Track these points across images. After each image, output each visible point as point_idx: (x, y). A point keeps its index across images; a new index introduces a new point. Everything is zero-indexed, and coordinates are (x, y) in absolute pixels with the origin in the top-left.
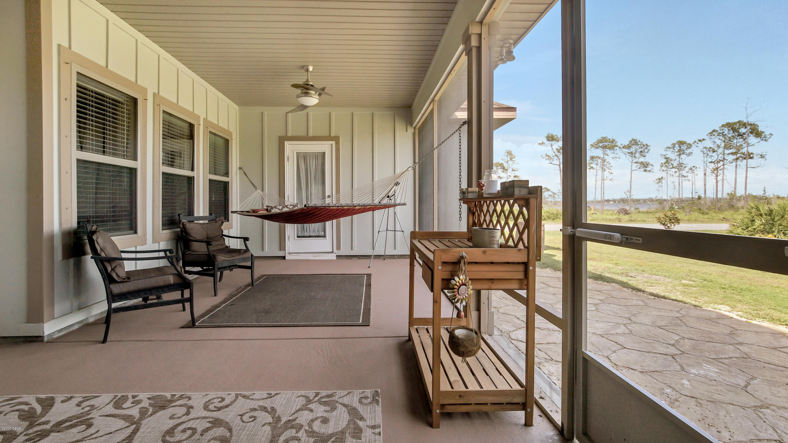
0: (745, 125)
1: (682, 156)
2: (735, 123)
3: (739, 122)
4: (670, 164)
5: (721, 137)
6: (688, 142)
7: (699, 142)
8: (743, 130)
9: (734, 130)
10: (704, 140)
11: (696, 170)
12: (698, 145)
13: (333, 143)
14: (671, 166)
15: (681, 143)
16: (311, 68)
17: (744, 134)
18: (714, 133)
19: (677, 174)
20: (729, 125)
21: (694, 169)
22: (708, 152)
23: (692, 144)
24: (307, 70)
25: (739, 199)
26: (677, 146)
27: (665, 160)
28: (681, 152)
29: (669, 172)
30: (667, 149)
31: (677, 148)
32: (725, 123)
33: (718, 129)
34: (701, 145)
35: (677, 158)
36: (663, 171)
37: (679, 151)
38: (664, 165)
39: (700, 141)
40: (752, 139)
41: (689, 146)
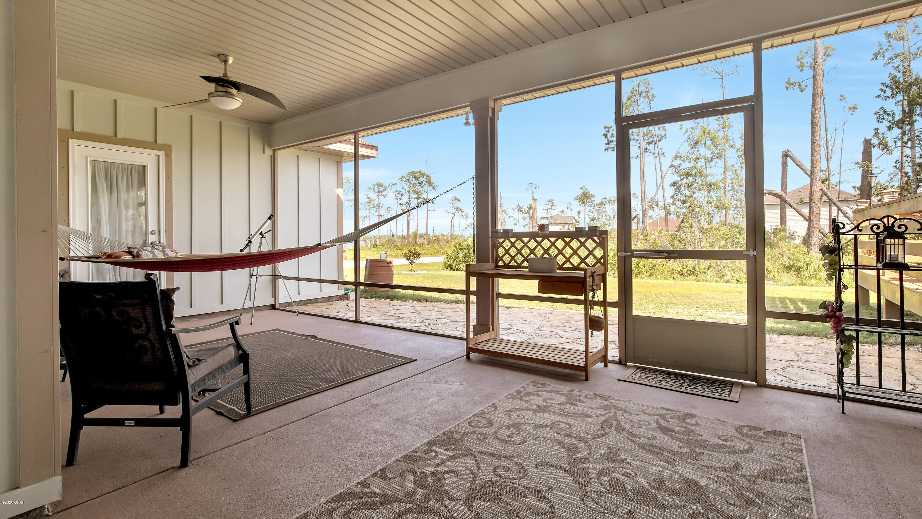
0: (423, 175)
1: (380, 197)
2: (416, 173)
3: (419, 172)
4: (372, 204)
5: (407, 183)
6: (384, 185)
7: (392, 186)
8: (421, 179)
9: (416, 178)
10: (396, 184)
11: (390, 210)
12: (391, 188)
13: (162, 154)
14: (373, 206)
15: (380, 185)
16: (230, 61)
17: (422, 182)
18: (403, 179)
19: (377, 213)
20: (413, 173)
21: (389, 209)
22: (399, 196)
23: (387, 187)
24: (225, 62)
25: (422, 236)
26: (376, 187)
27: (367, 200)
28: (379, 193)
29: (371, 211)
30: (369, 190)
31: (376, 189)
32: (410, 171)
33: (405, 176)
34: (394, 188)
35: (377, 198)
36: (366, 209)
37: (378, 192)
38: (367, 204)
39: (393, 184)
40: (426, 187)
41: (386, 189)
